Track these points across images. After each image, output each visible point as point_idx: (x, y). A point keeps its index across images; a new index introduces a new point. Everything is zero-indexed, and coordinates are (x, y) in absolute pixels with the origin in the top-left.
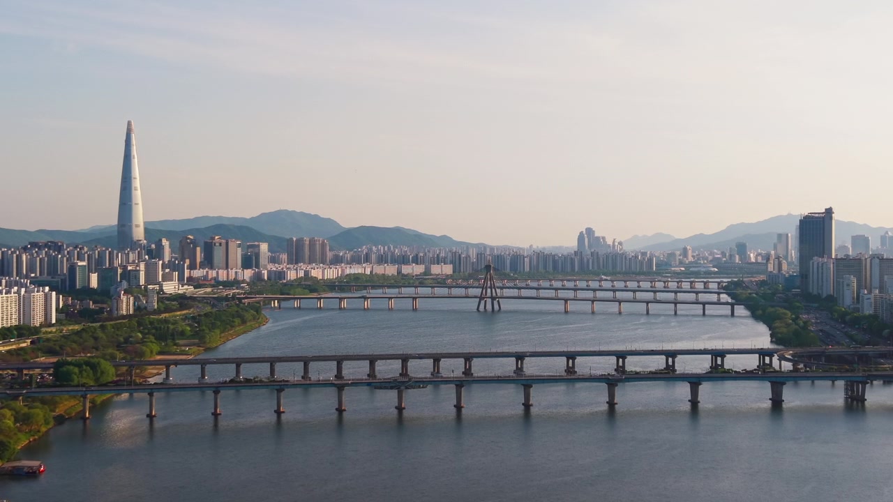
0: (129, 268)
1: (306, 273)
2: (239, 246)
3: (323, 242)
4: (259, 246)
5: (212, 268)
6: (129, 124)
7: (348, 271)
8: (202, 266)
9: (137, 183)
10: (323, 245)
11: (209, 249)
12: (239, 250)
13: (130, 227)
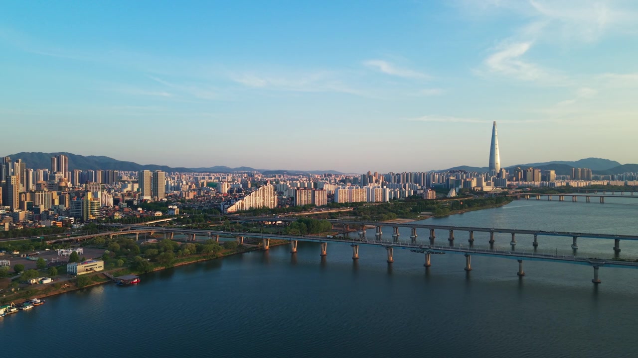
0: (467, 180)
1: (567, 184)
2: (540, 172)
3: (589, 170)
4: (550, 172)
5: (526, 181)
6: (494, 122)
7: (592, 183)
8: (521, 180)
9: (497, 146)
10: (588, 172)
11: (525, 172)
12: (540, 173)
13: (494, 164)
